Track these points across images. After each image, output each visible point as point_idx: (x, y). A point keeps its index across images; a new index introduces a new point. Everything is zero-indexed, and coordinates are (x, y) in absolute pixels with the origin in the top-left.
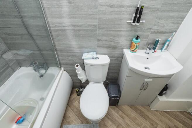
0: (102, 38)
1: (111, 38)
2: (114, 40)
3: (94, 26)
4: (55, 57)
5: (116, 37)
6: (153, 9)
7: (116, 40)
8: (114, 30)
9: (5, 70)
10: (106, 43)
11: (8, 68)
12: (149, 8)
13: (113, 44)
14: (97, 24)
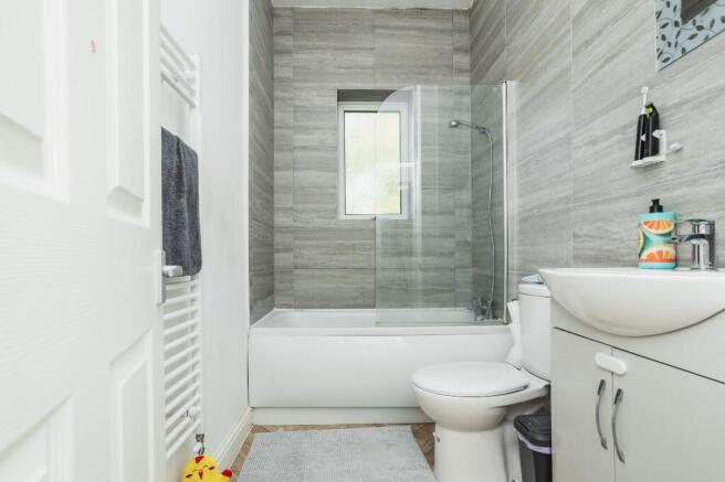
0: (581, 230)
1: (599, 227)
2: (607, 231)
3: (567, 199)
4: (498, 274)
5: (611, 221)
6: (704, 98)
7: (614, 234)
8: (604, 201)
9: (443, 291)
10: (592, 245)
11: (450, 291)
12: (685, 103)
13: (607, 247)
14: (571, 192)
